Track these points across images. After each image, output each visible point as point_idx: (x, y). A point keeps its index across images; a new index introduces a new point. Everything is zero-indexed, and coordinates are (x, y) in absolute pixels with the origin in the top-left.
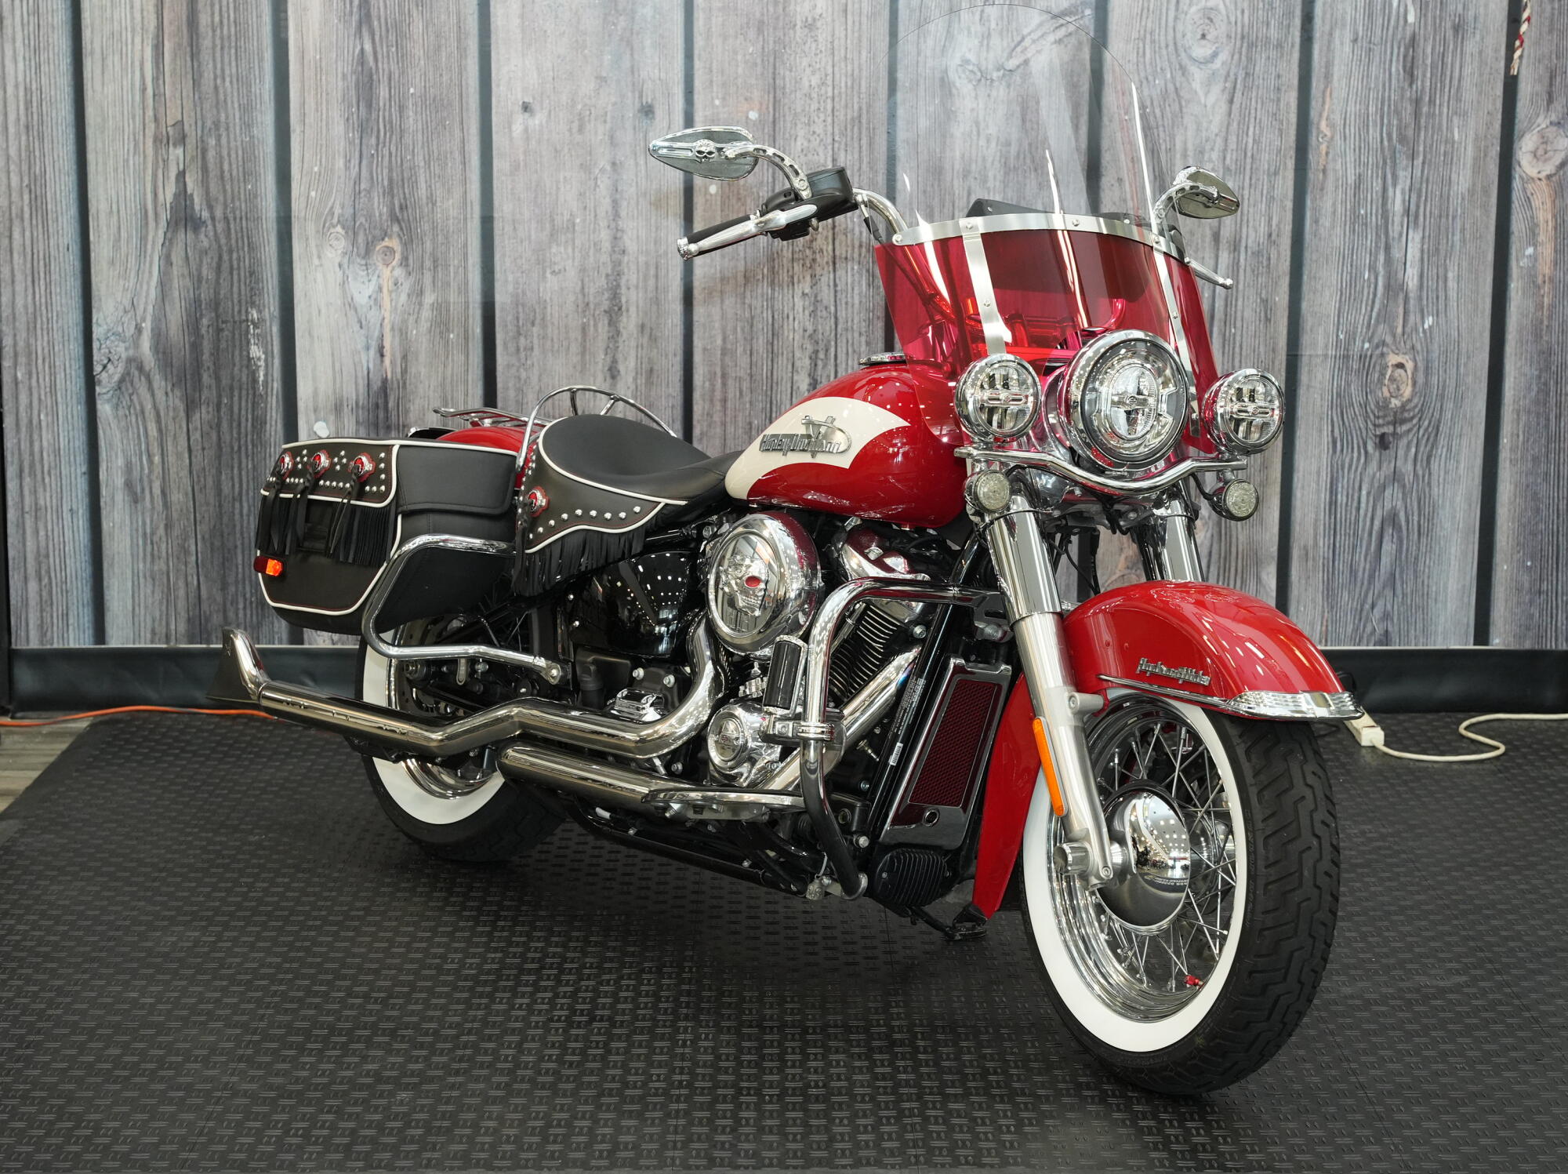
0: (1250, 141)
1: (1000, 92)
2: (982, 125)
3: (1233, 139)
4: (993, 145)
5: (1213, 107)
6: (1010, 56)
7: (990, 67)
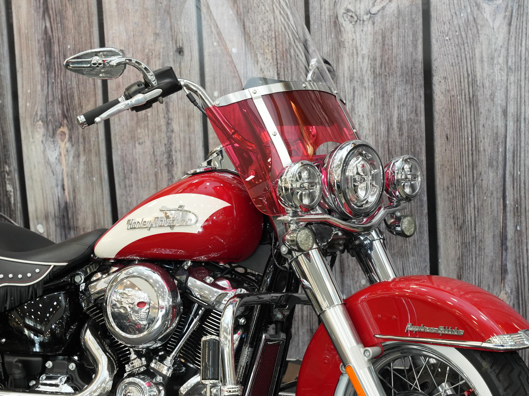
0: (523, 49)
1: (369, 28)
2: (359, 49)
3: (512, 49)
4: (366, 60)
5: (498, 28)
6: (374, 5)
7: (362, 13)
